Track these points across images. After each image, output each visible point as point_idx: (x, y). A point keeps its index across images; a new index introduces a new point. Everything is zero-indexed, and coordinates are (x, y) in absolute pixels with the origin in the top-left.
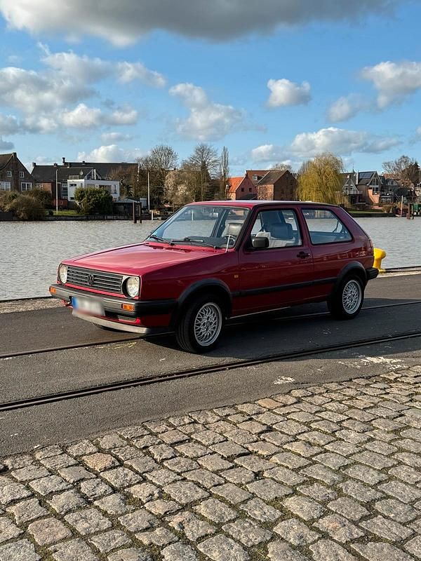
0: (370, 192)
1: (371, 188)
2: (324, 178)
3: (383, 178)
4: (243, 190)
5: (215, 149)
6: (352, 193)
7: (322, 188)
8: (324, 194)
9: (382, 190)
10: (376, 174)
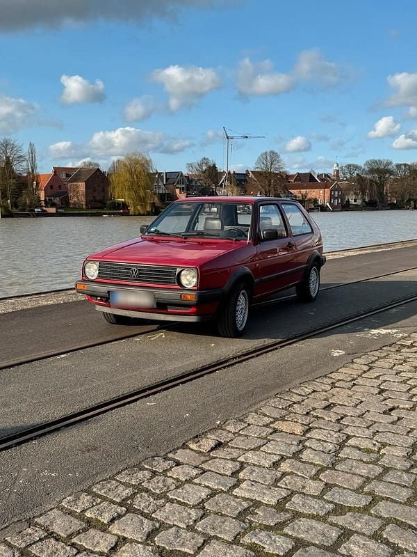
0: (178, 191)
1: (177, 188)
2: (135, 177)
3: (187, 178)
4: (52, 187)
5: (21, 145)
6: (161, 192)
7: (133, 186)
8: (136, 192)
9: (188, 190)
10: (182, 174)
